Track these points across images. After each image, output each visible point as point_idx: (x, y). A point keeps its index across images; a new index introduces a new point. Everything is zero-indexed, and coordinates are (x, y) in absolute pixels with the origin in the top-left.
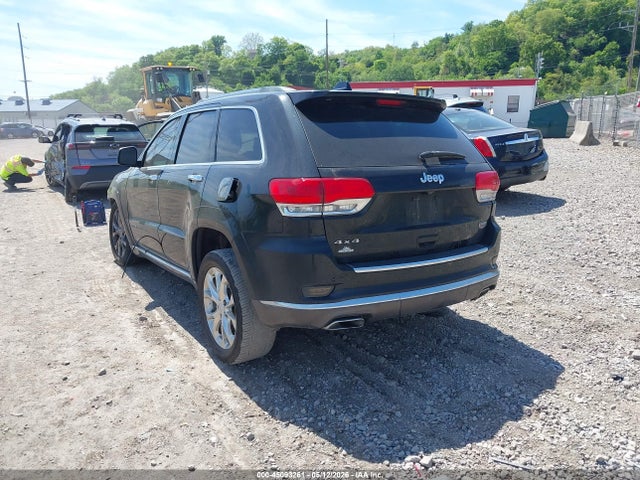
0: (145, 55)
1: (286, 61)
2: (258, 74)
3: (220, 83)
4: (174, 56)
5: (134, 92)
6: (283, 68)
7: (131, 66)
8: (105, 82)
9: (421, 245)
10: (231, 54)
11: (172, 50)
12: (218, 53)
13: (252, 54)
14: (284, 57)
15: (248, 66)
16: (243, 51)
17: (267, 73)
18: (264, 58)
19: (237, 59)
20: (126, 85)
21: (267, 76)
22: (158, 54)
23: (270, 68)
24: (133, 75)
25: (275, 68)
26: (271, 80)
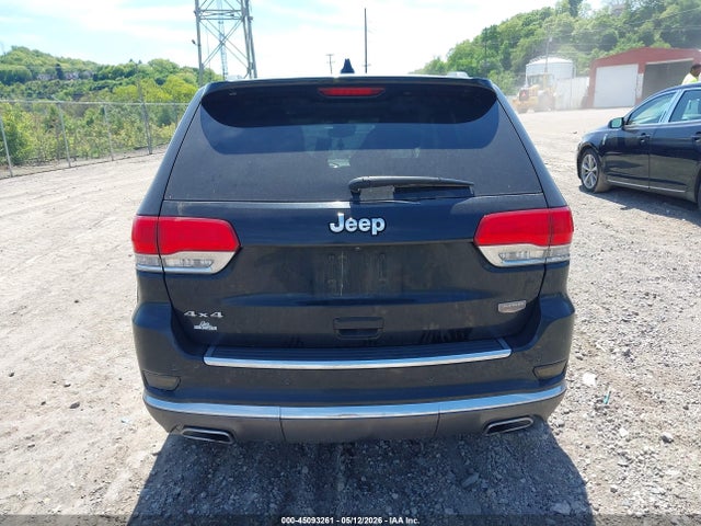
0: (488, 27)
1: (664, 15)
2: (622, 35)
3: (572, 50)
4: (521, 23)
5: (472, 68)
6: (658, 24)
7: (471, 40)
8: (444, 60)
9: (343, 331)
10: (590, 13)
11: (519, 17)
12: (574, 13)
13: (617, 11)
14: (662, 9)
15: (610, 26)
16: (606, 9)
17: (635, 33)
18: (633, 14)
19: (597, 19)
20: (463, 61)
21: (635, 37)
22: (503, 23)
23: (639, 25)
24: (472, 50)
25: (648, 25)
26: (639, 41)
